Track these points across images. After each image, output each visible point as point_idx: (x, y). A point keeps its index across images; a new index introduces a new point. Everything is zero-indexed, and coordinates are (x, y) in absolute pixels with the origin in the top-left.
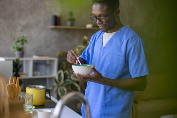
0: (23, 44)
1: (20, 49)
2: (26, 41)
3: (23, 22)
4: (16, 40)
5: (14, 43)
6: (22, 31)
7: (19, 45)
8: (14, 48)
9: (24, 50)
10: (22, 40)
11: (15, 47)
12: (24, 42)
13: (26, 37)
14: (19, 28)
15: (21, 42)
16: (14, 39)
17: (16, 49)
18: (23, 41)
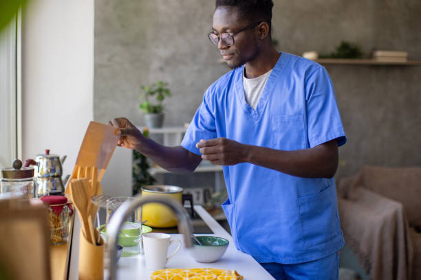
0: (161, 98)
1: (155, 110)
2: (167, 92)
3: (163, 52)
4: (147, 89)
5: (142, 97)
6: (161, 69)
7: (154, 101)
8: (142, 106)
9: (164, 112)
10: (160, 90)
11: (145, 104)
12: (164, 94)
13: (166, 84)
14: (156, 64)
15: (156, 95)
16: (143, 88)
17: (145, 111)
18: (162, 92)
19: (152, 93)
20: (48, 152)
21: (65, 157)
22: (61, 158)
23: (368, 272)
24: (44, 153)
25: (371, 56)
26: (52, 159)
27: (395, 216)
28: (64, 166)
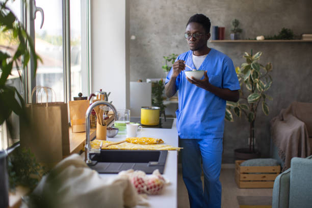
4: (166, 58)
8: (163, 67)
10: (174, 58)
11: (165, 66)
15: (172, 61)
17: (166, 69)
19: (169, 60)
20: (101, 90)
21: (110, 93)
22: (107, 94)
23: (284, 161)
24: (100, 91)
25: (301, 37)
26: (103, 93)
27: (300, 129)
28: (109, 98)
